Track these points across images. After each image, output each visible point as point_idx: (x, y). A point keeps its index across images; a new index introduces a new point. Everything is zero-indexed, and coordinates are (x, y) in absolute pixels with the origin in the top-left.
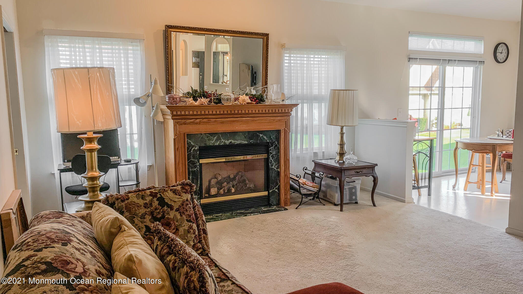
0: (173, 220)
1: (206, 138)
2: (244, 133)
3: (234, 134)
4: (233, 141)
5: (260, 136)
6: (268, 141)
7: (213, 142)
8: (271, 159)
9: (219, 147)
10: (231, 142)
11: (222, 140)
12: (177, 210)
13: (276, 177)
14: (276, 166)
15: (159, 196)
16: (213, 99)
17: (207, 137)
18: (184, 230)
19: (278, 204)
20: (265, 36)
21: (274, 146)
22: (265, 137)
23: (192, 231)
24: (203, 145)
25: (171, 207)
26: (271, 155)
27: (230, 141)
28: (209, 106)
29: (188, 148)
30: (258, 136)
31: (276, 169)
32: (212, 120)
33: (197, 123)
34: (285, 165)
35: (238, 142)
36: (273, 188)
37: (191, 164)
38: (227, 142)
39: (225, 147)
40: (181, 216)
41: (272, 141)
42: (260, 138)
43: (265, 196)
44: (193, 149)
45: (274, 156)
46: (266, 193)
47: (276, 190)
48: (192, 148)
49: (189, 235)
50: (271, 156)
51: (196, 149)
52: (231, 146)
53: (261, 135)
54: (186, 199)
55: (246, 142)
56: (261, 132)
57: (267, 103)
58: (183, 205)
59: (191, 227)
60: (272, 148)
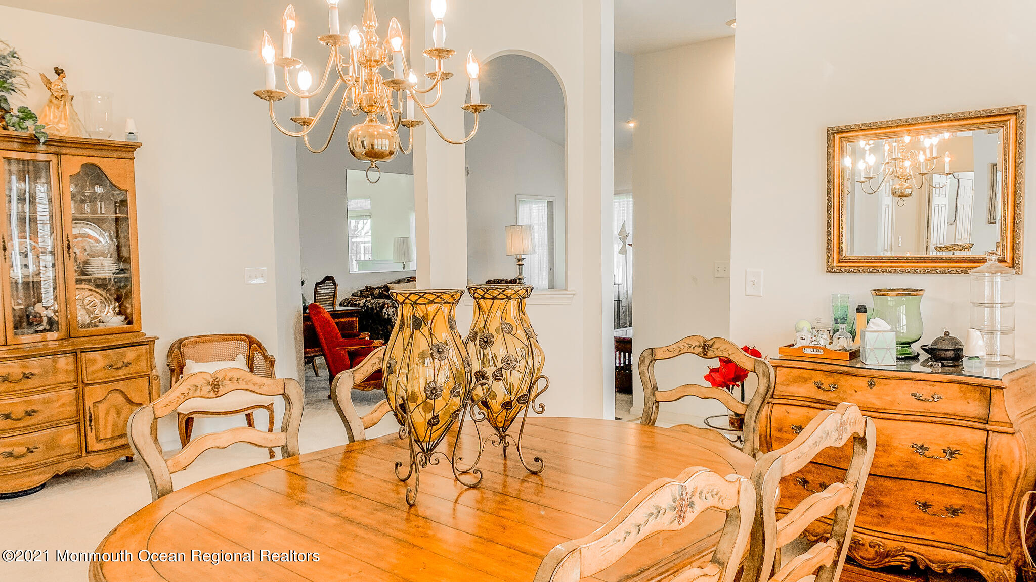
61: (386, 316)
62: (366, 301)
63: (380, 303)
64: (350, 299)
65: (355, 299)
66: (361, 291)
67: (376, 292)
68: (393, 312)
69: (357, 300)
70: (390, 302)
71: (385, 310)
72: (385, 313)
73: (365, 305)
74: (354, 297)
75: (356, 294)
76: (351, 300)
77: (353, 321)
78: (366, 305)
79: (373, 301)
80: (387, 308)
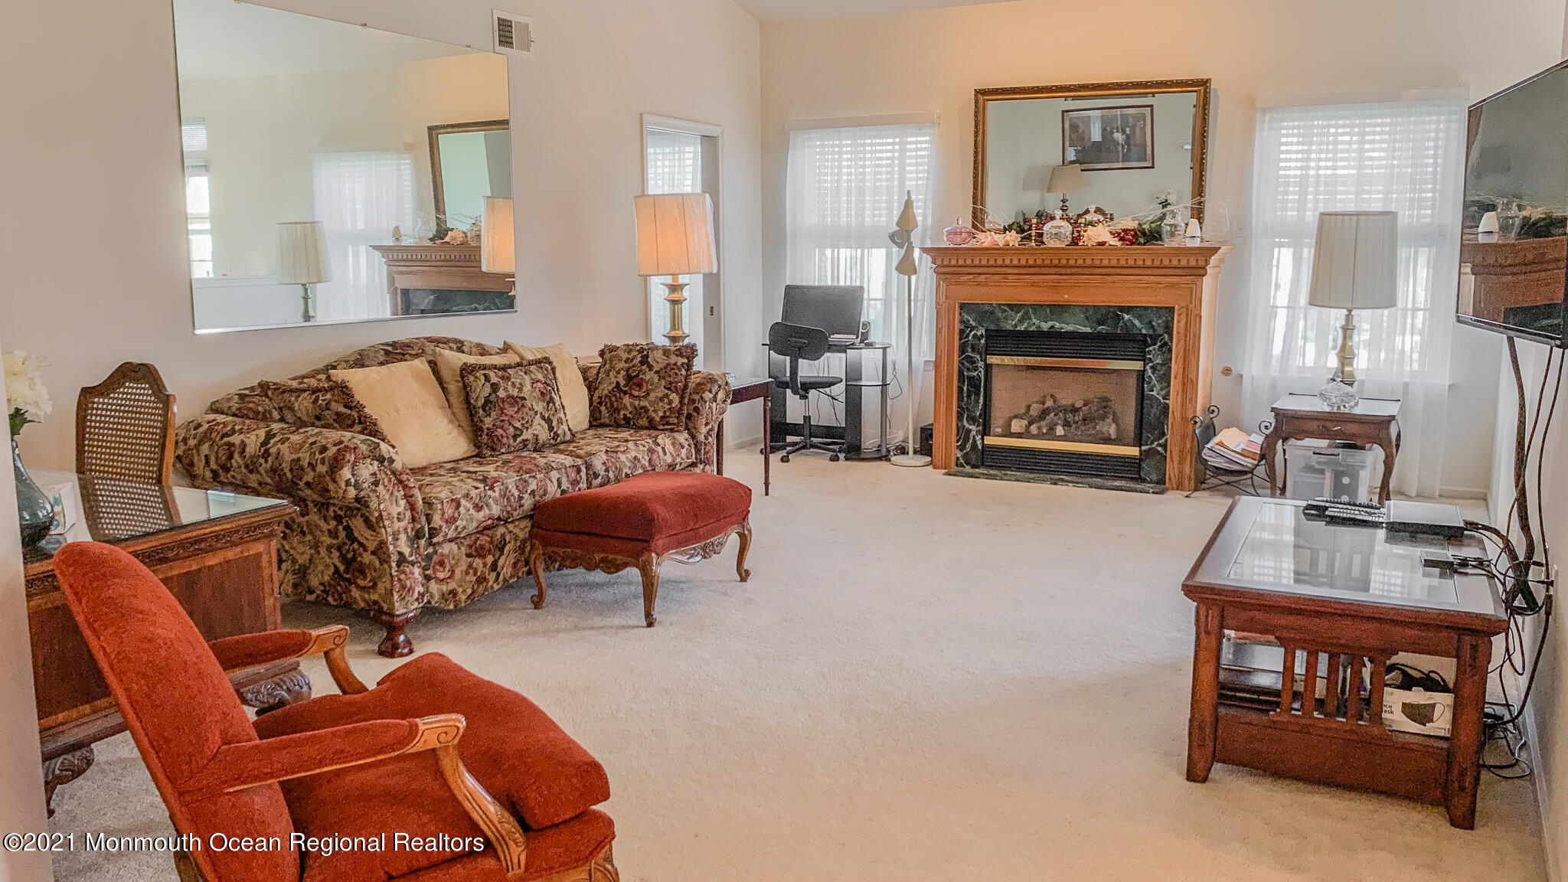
0: (647, 382)
1: (1000, 314)
2: (1085, 308)
3: (1058, 310)
4: (1057, 325)
5: (1123, 318)
6: (1144, 331)
7: (1012, 323)
8: (1150, 374)
9: (1026, 335)
10: (1052, 327)
11: (1034, 320)
12: (657, 372)
13: (1160, 417)
14: (1163, 393)
15: (645, 353)
16: (1033, 234)
17: (1003, 313)
18: (656, 397)
19: (1161, 481)
20: (1201, 86)
21: (1159, 344)
22: (1137, 322)
23: (666, 400)
24: (992, 327)
25: (650, 368)
26: (1151, 364)
27: (1050, 324)
28: (1024, 249)
29: (962, 332)
30: (1118, 318)
31: (1160, 398)
32: (1010, 277)
33: (979, 284)
34: (1183, 390)
35: (1070, 328)
36: (1152, 443)
37: (967, 361)
38: (1045, 326)
39: (1040, 334)
40: (659, 380)
41: (1154, 331)
42: (1124, 323)
43: (1133, 458)
44: (973, 333)
45: (1159, 367)
46: (1134, 451)
47: (1159, 449)
48: (970, 332)
49: (661, 404)
50: (1151, 367)
51: (979, 333)
52: (1052, 334)
53: (1126, 317)
54: (673, 362)
55: (1089, 330)
56: (1128, 309)
57: (1168, 243)
58: (666, 368)
59: (667, 396)
60: (1154, 349)
61: (352, 492)
62: (270, 436)
63: (324, 449)
64: (206, 426)
65: (225, 424)
66: (242, 397)
67: (303, 404)
68: (374, 474)
69: (233, 431)
70: (363, 442)
71: (346, 473)
72: (348, 483)
73: (267, 451)
74: (221, 418)
75: (225, 406)
76: (210, 430)
77: (258, 556)
78: (273, 450)
79: (296, 438)
80: (354, 465)
